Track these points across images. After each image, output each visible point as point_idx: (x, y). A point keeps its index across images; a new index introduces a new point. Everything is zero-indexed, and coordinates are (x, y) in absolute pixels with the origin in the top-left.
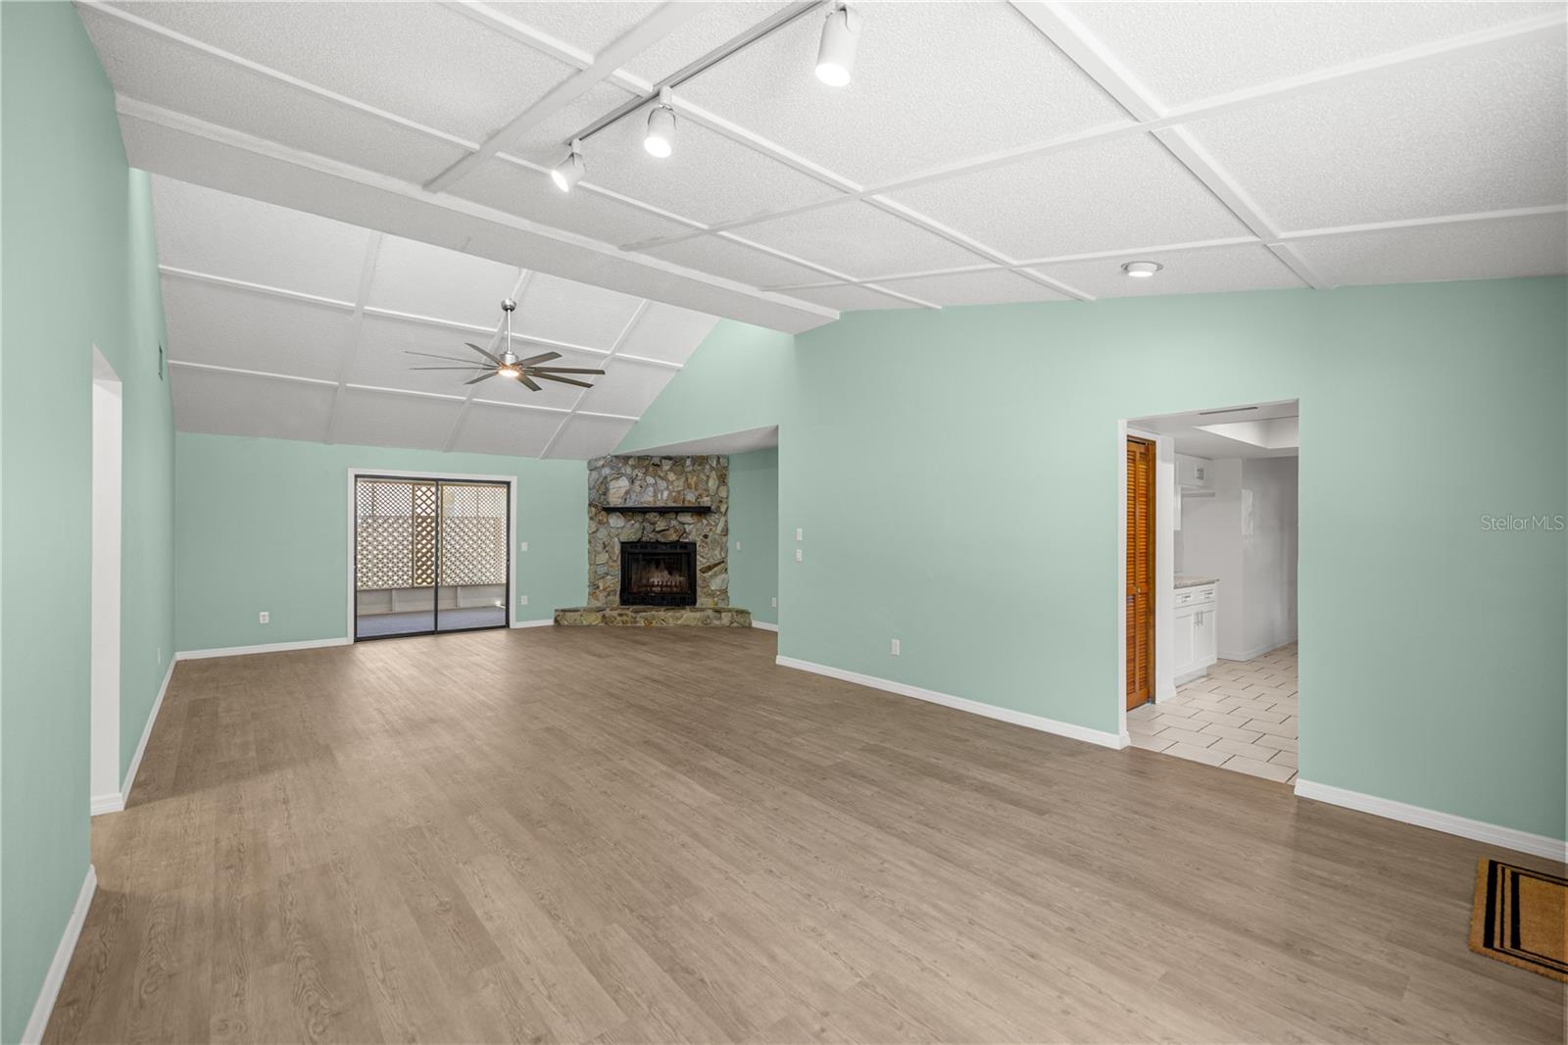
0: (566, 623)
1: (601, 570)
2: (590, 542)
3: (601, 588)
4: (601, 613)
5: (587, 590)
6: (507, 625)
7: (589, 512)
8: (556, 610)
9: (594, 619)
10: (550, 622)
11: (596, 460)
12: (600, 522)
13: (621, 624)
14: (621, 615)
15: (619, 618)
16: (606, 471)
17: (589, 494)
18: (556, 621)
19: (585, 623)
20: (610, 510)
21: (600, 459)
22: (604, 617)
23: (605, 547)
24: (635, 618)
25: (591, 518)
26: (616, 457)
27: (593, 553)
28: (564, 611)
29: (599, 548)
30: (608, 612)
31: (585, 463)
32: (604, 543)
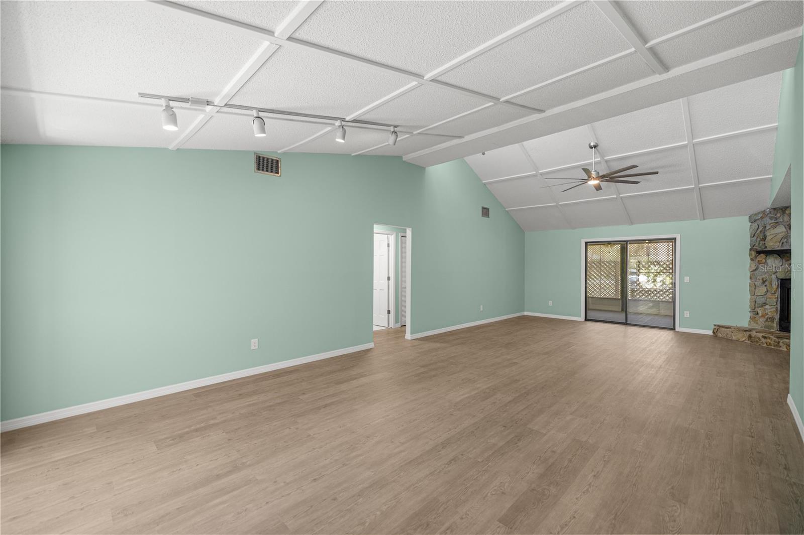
0: (721, 336)
1: (760, 300)
2: (750, 278)
3: (760, 315)
4: (748, 333)
5: (749, 315)
6: (674, 329)
7: (750, 255)
8: (715, 325)
9: (742, 337)
10: (710, 333)
11: (756, 214)
12: (759, 262)
13: (765, 345)
14: (765, 338)
15: (763, 340)
16: (767, 220)
17: (751, 241)
18: (713, 332)
19: (734, 338)
20: (769, 253)
21: (759, 213)
22: (750, 337)
23: (764, 282)
24: (779, 343)
25: (752, 260)
26: (775, 209)
27: (753, 288)
28: (720, 326)
29: (759, 283)
30: (754, 334)
31: (747, 217)
32: (763, 279)
